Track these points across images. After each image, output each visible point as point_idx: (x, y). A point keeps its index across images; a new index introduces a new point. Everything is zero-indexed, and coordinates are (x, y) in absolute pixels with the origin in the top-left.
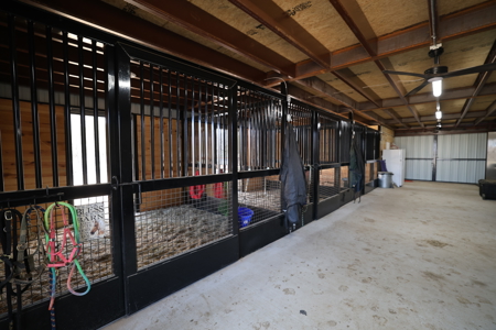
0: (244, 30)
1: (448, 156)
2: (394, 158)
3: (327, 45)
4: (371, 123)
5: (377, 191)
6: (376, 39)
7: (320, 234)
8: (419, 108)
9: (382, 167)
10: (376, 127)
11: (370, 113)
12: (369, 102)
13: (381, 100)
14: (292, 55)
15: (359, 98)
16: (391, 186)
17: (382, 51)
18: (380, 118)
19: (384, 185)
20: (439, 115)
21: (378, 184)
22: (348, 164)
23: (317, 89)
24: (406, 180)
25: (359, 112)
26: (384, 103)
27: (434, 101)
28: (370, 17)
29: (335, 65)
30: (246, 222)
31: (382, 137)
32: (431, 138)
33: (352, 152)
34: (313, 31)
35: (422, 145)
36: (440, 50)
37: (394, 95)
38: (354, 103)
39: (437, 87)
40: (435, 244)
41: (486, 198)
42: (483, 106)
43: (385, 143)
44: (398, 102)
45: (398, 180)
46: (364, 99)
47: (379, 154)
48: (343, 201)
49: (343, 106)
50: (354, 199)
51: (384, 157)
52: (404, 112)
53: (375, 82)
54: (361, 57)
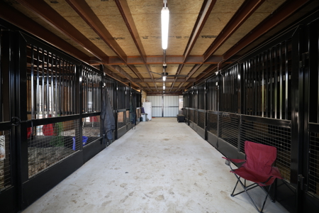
0: (88, 37)
1: (167, 105)
2: (147, 106)
3: (126, 53)
4: (137, 88)
5: (141, 123)
6: (146, 56)
7: (121, 145)
8: (157, 83)
9: (142, 111)
10: (139, 91)
11: (138, 84)
12: (138, 79)
13: (143, 78)
14: (108, 53)
15: (134, 76)
16: (147, 120)
17: (148, 62)
18: (141, 86)
19: (144, 120)
20: (164, 88)
21: (141, 120)
22: (129, 110)
23: (117, 70)
24: (153, 117)
25: (133, 83)
26: (145, 80)
27: (163, 82)
28: (145, 49)
29: (129, 63)
30: (84, 143)
31: (142, 96)
32: (161, 97)
33: (131, 104)
34: (122, 47)
35: (158, 100)
36: (166, 67)
37: (149, 77)
38: (132, 78)
39: (164, 79)
40: (166, 140)
41: (179, 122)
42: (177, 85)
43: (143, 99)
44: (150, 80)
45: (150, 118)
46: (136, 77)
47: (141, 104)
48: (127, 129)
49: (126, 79)
50: (132, 128)
51: (143, 106)
52: (151, 85)
53: (142, 71)
54: (140, 62)
